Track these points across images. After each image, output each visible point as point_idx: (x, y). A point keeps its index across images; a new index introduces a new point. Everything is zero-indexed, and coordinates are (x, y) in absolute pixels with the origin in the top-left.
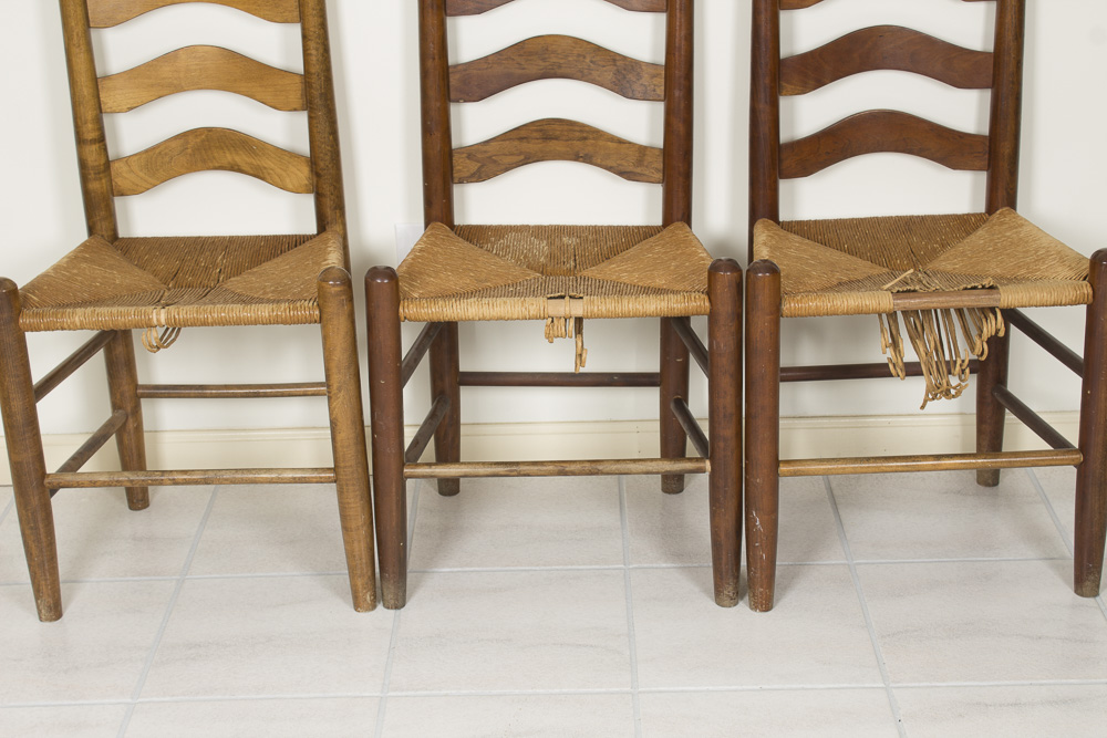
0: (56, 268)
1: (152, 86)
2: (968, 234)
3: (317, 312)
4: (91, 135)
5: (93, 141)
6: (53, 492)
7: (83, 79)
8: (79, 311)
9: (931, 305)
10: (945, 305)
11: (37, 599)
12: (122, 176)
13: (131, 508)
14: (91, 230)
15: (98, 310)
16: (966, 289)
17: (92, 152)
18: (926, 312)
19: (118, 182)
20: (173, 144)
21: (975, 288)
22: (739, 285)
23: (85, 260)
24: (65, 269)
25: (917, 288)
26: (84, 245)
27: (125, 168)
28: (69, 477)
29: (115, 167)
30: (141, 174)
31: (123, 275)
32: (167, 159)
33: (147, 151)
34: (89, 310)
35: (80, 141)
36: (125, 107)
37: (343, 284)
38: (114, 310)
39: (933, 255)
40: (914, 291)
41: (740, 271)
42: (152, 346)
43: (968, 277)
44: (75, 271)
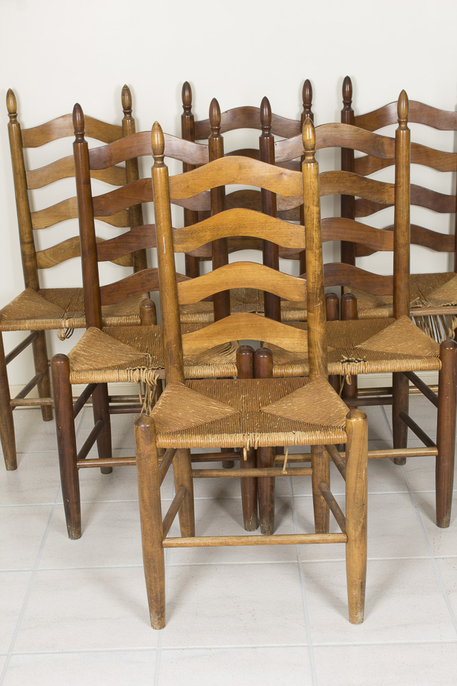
0: (14, 302)
1: (56, 216)
2: (446, 282)
3: (139, 321)
4: (27, 240)
5: (29, 243)
6: (13, 408)
7: (24, 213)
8: (28, 321)
9: (428, 314)
10: (434, 313)
11: (5, 459)
12: (42, 259)
13: (44, 420)
14: (27, 285)
15: (36, 321)
16: (444, 306)
17: (28, 248)
18: (426, 317)
19: (40, 262)
20: (66, 244)
21: (448, 305)
22: (337, 305)
23: (26, 299)
24: (18, 303)
25: (421, 306)
26: (24, 292)
27: (43, 256)
28: (21, 401)
29: (38, 255)
30: (51, 258)
31: (43, 306)
32: (63, 251)
33: (53, 247)
34: (32, 321)
35: (22, 243)
36: (43, 227)
37: (151, 307)
38: (44, 320)
39: (429, 292)
40: (420, 307)
41: (338, 298)
42: (61, 337)
43: (445, 301)
44: (22, 304)
